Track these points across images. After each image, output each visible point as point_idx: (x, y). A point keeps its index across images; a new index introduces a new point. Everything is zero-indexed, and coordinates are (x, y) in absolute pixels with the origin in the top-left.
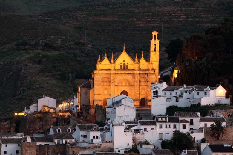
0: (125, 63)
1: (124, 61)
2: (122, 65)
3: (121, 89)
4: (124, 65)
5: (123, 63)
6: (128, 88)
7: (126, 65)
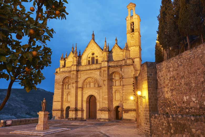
0: (94, 56)
1: (93, 54)
2: (90, 59)
3: (87, 93)
4: (93, 59)
5: (92, 56)
6: (97, 91)
7: (95, 58)
